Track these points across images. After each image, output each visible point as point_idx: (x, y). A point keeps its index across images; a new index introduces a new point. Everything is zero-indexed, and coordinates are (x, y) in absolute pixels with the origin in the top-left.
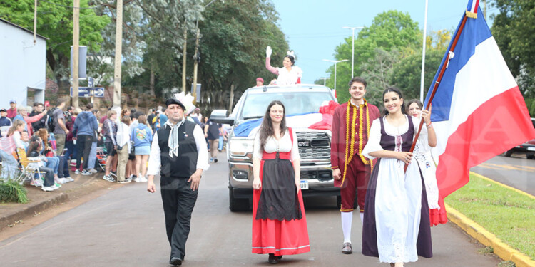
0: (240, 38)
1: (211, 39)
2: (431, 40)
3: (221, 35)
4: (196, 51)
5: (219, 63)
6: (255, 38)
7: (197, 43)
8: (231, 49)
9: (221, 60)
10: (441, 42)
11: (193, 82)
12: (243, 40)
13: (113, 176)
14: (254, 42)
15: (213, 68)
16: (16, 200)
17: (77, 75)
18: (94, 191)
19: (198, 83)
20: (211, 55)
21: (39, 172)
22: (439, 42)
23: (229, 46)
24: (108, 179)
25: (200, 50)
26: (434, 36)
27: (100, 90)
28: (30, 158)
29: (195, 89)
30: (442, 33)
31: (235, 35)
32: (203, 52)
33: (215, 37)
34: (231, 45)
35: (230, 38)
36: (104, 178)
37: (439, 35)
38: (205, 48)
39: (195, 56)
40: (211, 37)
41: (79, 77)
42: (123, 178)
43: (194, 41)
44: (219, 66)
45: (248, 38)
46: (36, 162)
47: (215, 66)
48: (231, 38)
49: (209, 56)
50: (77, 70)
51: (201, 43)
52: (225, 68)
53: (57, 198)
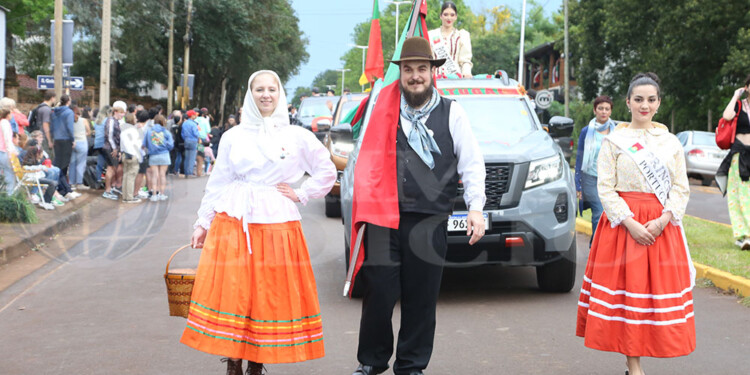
0: (246, 14)
1: (207, 15)
2: (485, 19)
3: (221, 9)
4: (188, 30)
5: (217, 46)
6: (266, 15)
7: (189, 19)
8: (234, 28)
9: (220, 43)
10: (498, 23)
11: (183, 72)
12: (250, 16)
13: (118, 194)
14: (264, 20)
15: (208, 54)
16: (24, 219)
17: (60, 59)
18: (104, 211)
19: (190, 73)
20: (206, 35)
21: (39, 185)
22: (495, 23)
23: (232, 24)
24: (110, 196)
25: (192, 30)
26: (487, 16)
27: (78, 81)
28: (26, 167)
29: (186, 81)
30: (499, 11)
31: (240, 10)
32: (196, 32)
33: (213, 11)
34: (234, 22)
35: (232, 13)
36: (105, 195)
37: (495, 14)
38: (200, 26)
39: (187, 36)
40: (206, 11)
41: (64, 62)
42: (131, 196)
43: (185, 17)
44: (218, 52)
45: (257, 14)
46: (34, 171)
47: (212, 51)
48: (234, 12)
49: (204, 37)
50: (60, 53)
51: (194, 19)
52: (226, 53)
53: (71, 218)
